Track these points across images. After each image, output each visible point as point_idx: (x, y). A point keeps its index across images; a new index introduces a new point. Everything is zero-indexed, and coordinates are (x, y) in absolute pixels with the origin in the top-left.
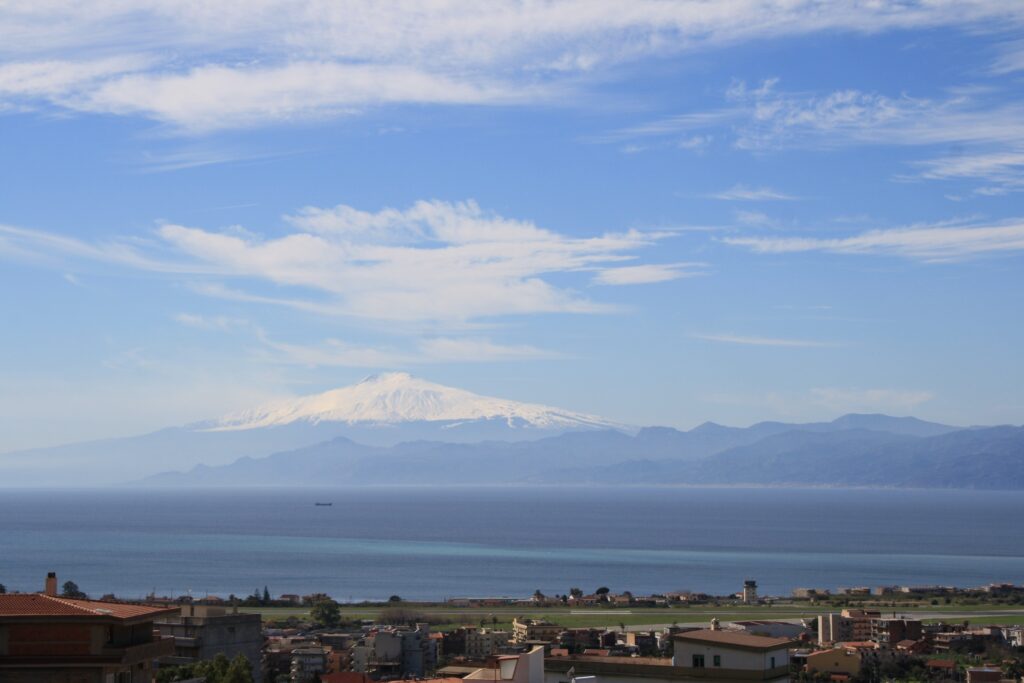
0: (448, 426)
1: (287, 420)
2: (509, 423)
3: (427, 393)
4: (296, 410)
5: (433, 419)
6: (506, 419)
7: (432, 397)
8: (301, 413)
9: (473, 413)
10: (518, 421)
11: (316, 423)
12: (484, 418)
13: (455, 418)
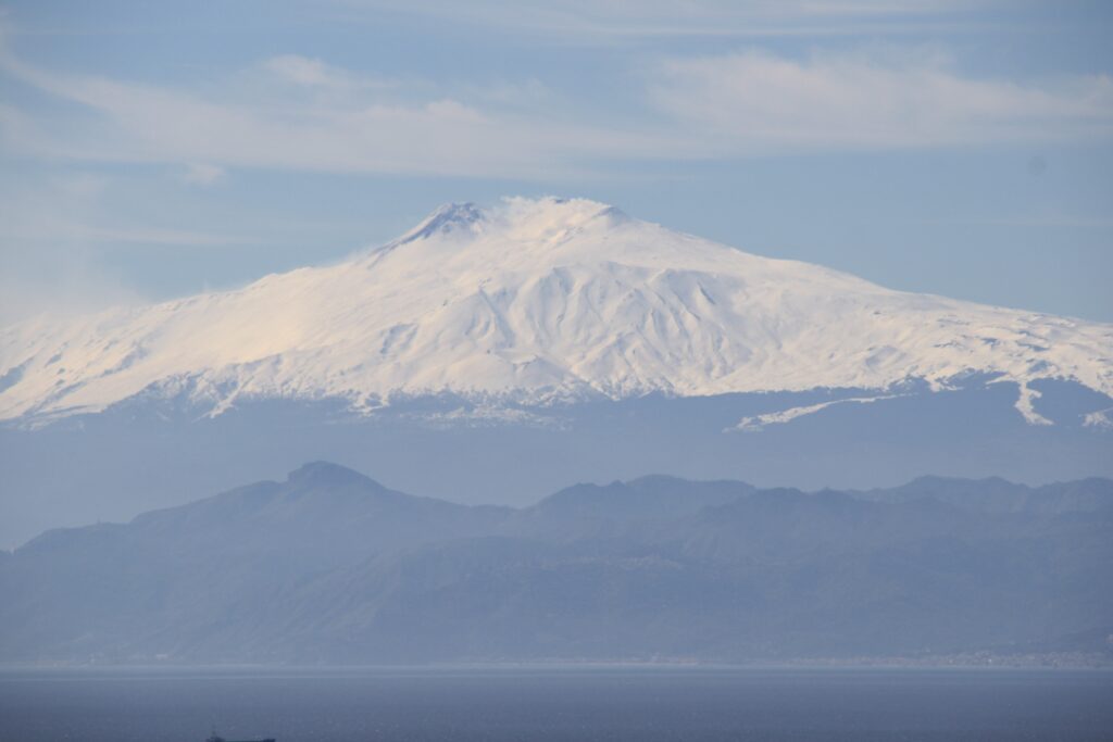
0: (767, 419)
1: (99, 396)
2: (1024, 405)
3: (677, 283)
4: (142, 353)
5: (703, 390)
6: (1012, 390)
7: (699, 299)
8: (162, 366)
9: (871, 361)
10: (1063, 395)
11: (225, 404)
12: (920, 384)
13: (797, 382)
